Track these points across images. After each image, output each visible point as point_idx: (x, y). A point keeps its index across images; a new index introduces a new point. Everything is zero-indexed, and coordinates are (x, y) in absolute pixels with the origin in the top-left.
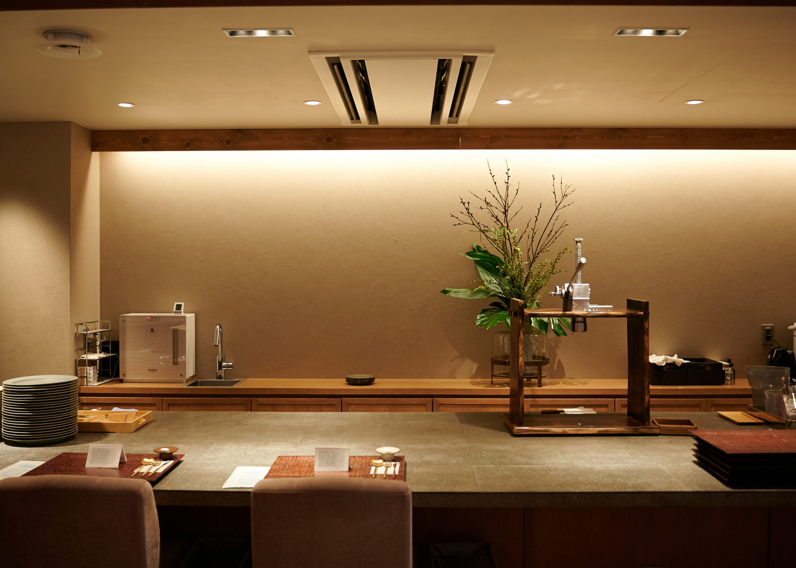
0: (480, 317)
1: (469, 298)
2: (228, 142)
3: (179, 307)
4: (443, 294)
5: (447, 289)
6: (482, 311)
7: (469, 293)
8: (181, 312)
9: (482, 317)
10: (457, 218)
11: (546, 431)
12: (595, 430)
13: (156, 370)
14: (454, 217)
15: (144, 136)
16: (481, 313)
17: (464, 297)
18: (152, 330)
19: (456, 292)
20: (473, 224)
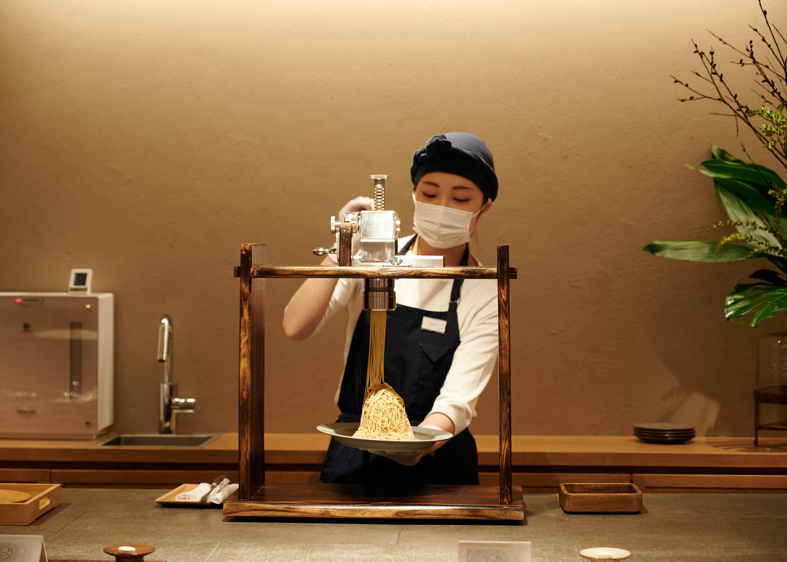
0: (733, 301)
1: (708, 261)
3: (81, 279)
4: (648, 254)
5: (657, 242)
6: (735, 288)
7: (706, 250)
8: (85, 290)
9: (737, 302)
10: (687, 85)
11: (288, 511)
12: (390, 510)
13: (34, 413)
14: (681, 83)
16: (733, 294)
17: (697, 259)
18: (26, 326)
19: (676, 249)
20: (721, 99)
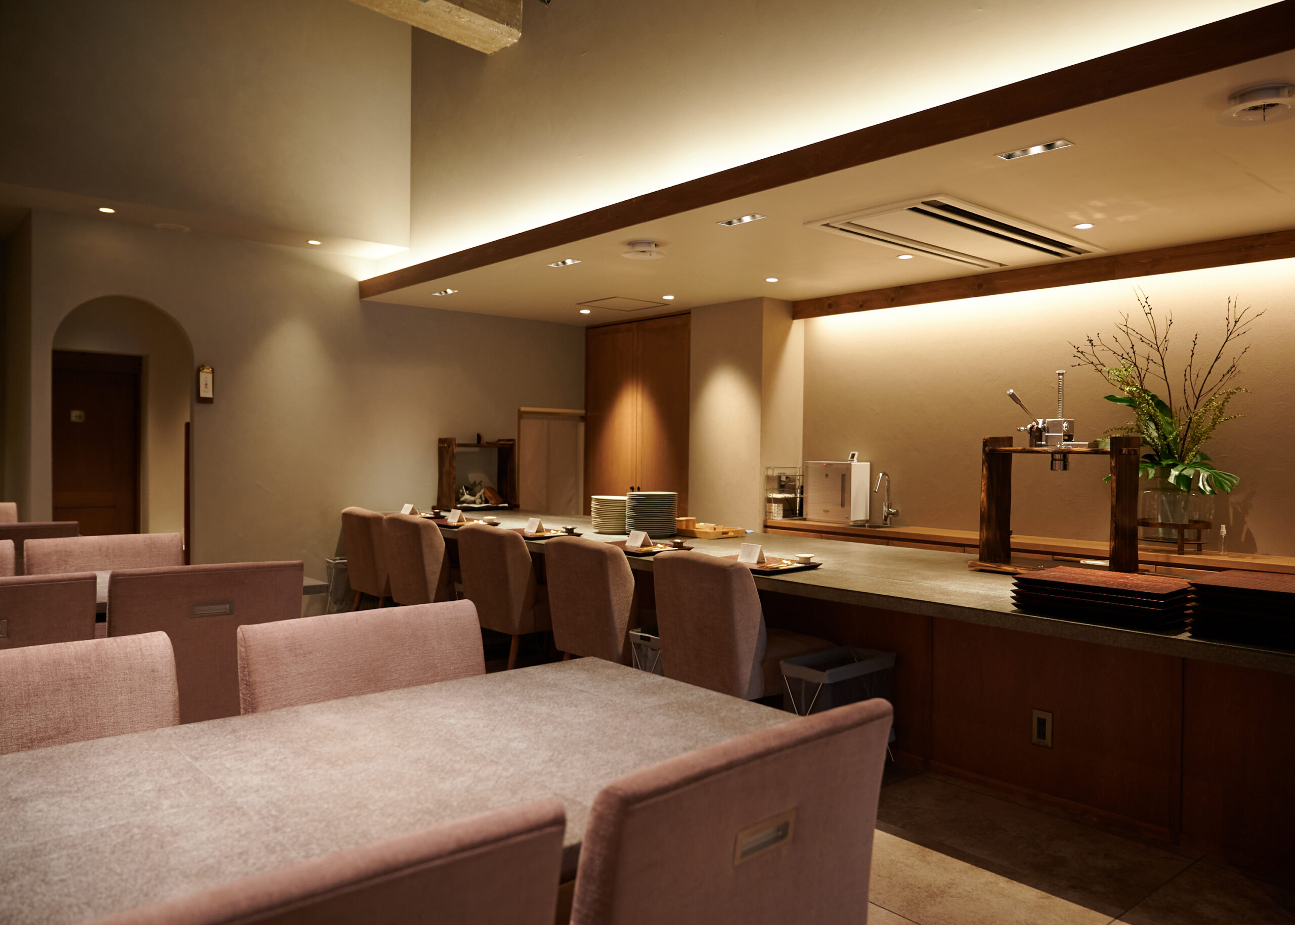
2: (893, 299)
3: (853, 456)
8: (854, 460)
13: (828, 511)
15: (829, 302)
18: (827, 475)
